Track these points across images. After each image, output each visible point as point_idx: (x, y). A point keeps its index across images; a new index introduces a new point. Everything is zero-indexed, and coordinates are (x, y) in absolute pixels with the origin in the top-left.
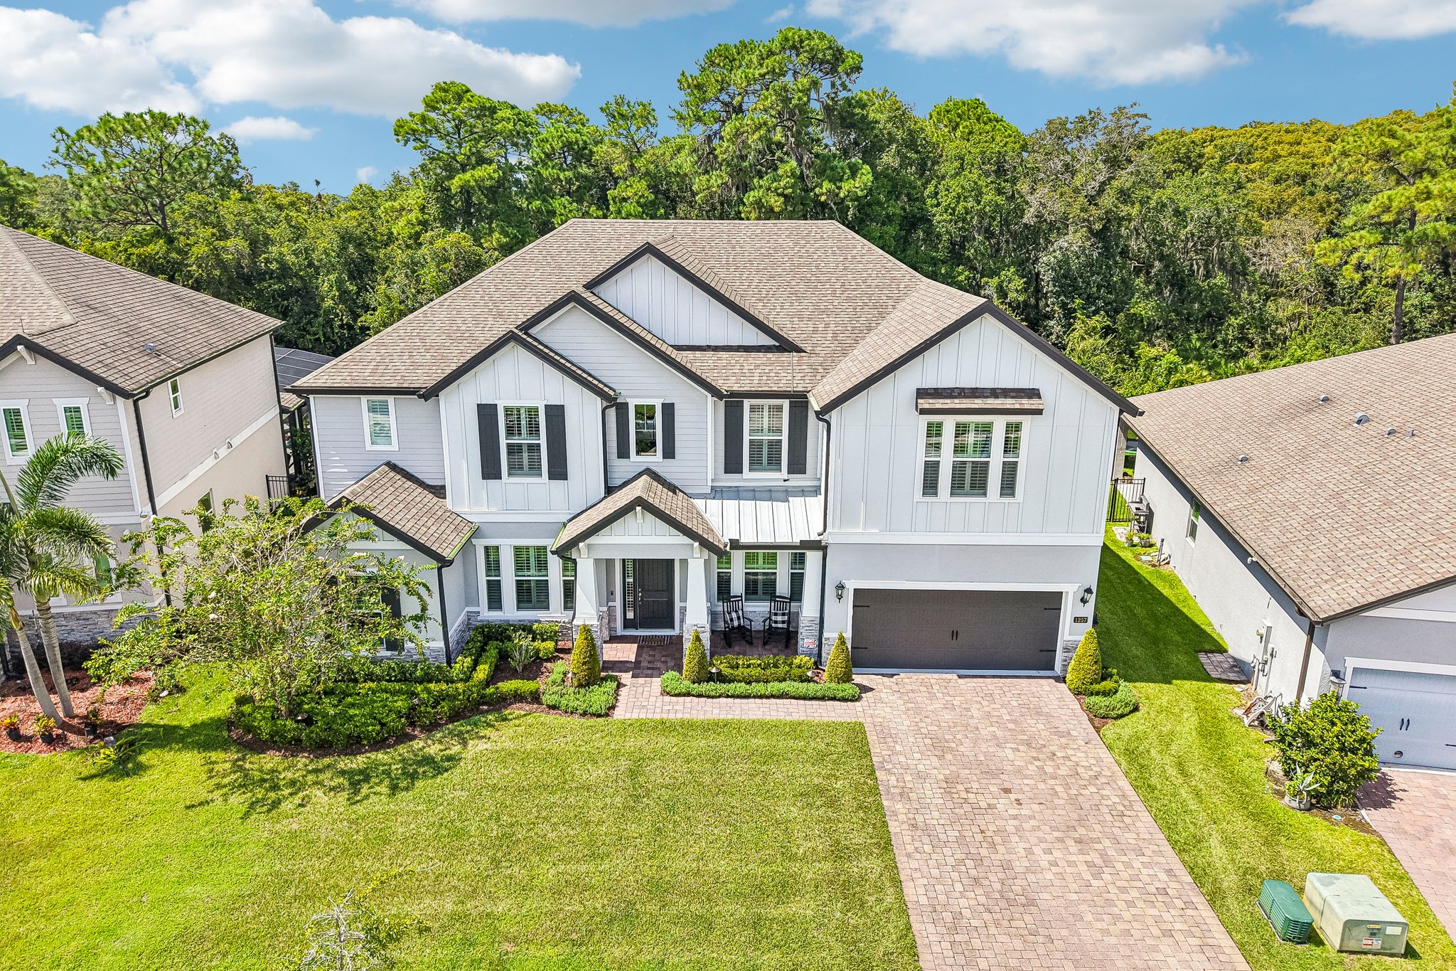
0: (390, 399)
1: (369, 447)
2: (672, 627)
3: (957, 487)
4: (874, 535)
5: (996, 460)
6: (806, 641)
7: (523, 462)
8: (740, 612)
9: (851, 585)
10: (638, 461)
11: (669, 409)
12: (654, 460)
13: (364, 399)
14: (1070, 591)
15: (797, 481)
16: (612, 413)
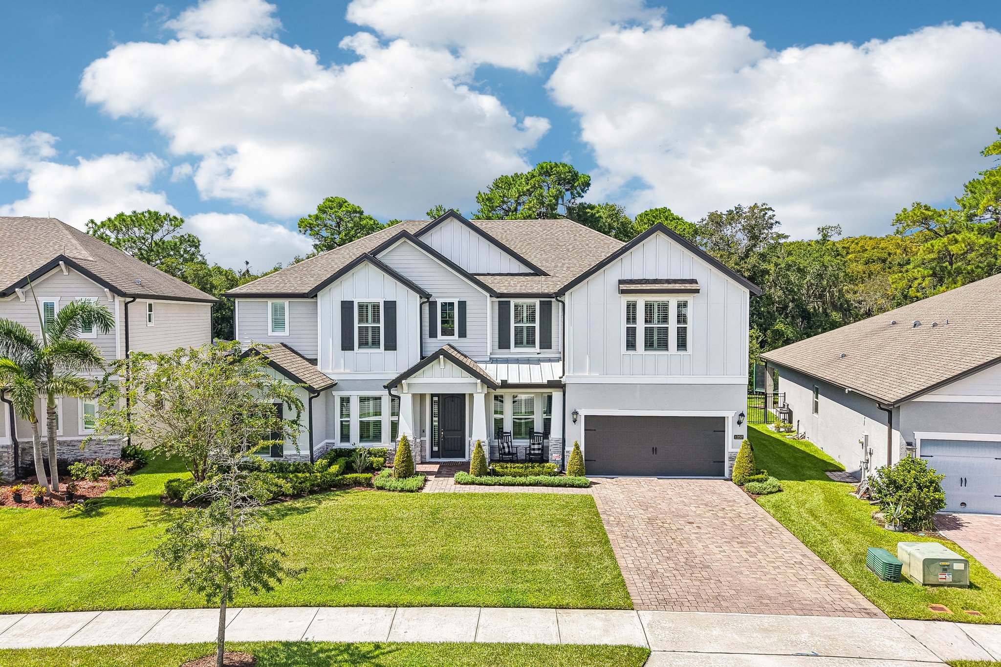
0: (286, 302)
1: (270, 333)
2: (464, 457)
3: (649, 345)
4: (596, 377)
5: (673, 326)
6: (554, 456)
7: (369, 341)
8: (510, 443)
9: (583, 413)
10: (441, 341)
11: (463, 305)
12: (454, 339)
13: (270, 302)
14: (730, 416)
15: (546, 353)
16: (426, 308)
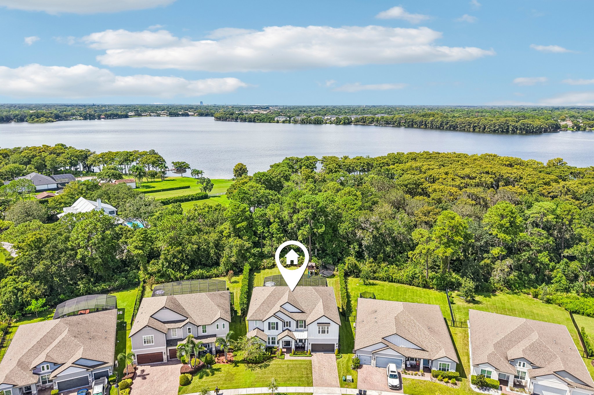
0: (258, 321)
1: (255, 326)
2: (290, 346)
4: (313, 337)
5: (326, 330)
6: (306, 349)
7: (273, 328)
9: (311, 343)
10: (286, 327)
11: (290, 322)
12: (288, 327)
13: (255, 321)
14: (335, 343)
15: (305, 329)
16: (283, 323)
